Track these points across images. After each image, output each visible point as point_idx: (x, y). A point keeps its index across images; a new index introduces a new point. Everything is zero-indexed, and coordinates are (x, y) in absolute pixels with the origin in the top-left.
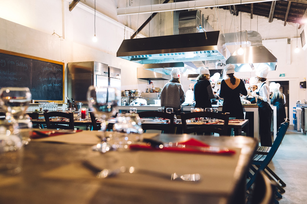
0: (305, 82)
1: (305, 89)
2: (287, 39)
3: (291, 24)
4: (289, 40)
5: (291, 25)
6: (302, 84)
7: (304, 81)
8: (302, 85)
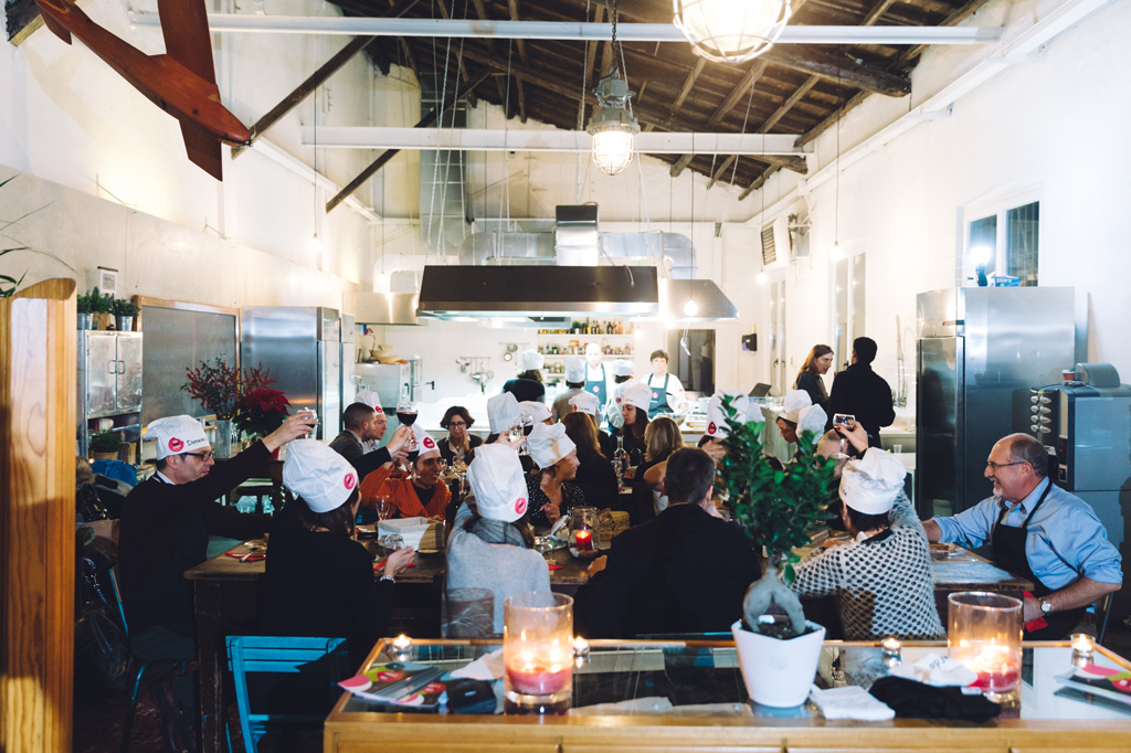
0: (755, 335)
1: (752, 352)
2: (713, 224)
3: (722, 186)
4: (718, 226)
5: (722, 189)
6: (748, 341)
7: (753, 332)
8: (747, 344)
